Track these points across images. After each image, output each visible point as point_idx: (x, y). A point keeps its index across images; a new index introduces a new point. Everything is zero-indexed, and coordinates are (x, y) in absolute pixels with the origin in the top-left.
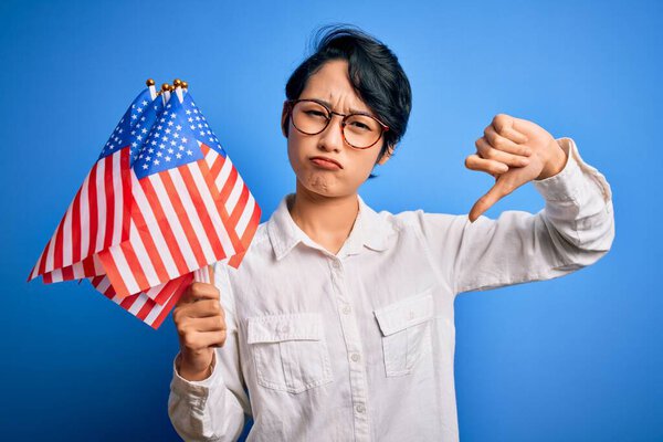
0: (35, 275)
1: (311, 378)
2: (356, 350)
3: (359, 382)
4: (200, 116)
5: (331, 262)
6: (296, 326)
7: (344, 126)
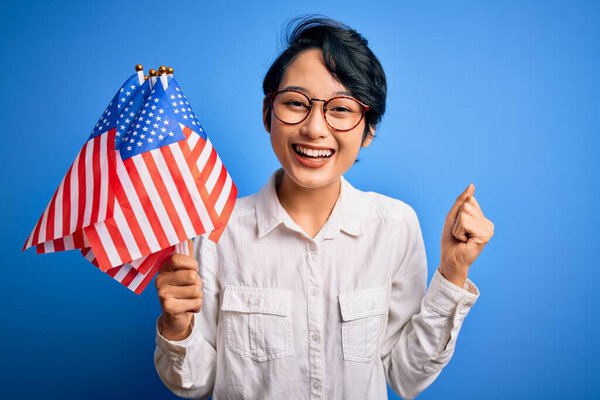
0: (29, 245)
1: (274, 350)
2: (317, 331)
3: (317, 360)
4: (184, 100)
5: (308, 245)
6: (266, 300)
7: (325, 111)
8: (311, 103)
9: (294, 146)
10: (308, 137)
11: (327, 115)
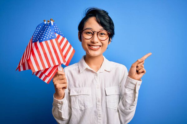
1: (86, 106)
2: (99, 99)
4: (58, 28)
5: (95, 74)
6: (83, 91)
7: (98, 35)
8: (93, 33)
9: (89, 45)
10: (93, 43)
11: (98, 36)
